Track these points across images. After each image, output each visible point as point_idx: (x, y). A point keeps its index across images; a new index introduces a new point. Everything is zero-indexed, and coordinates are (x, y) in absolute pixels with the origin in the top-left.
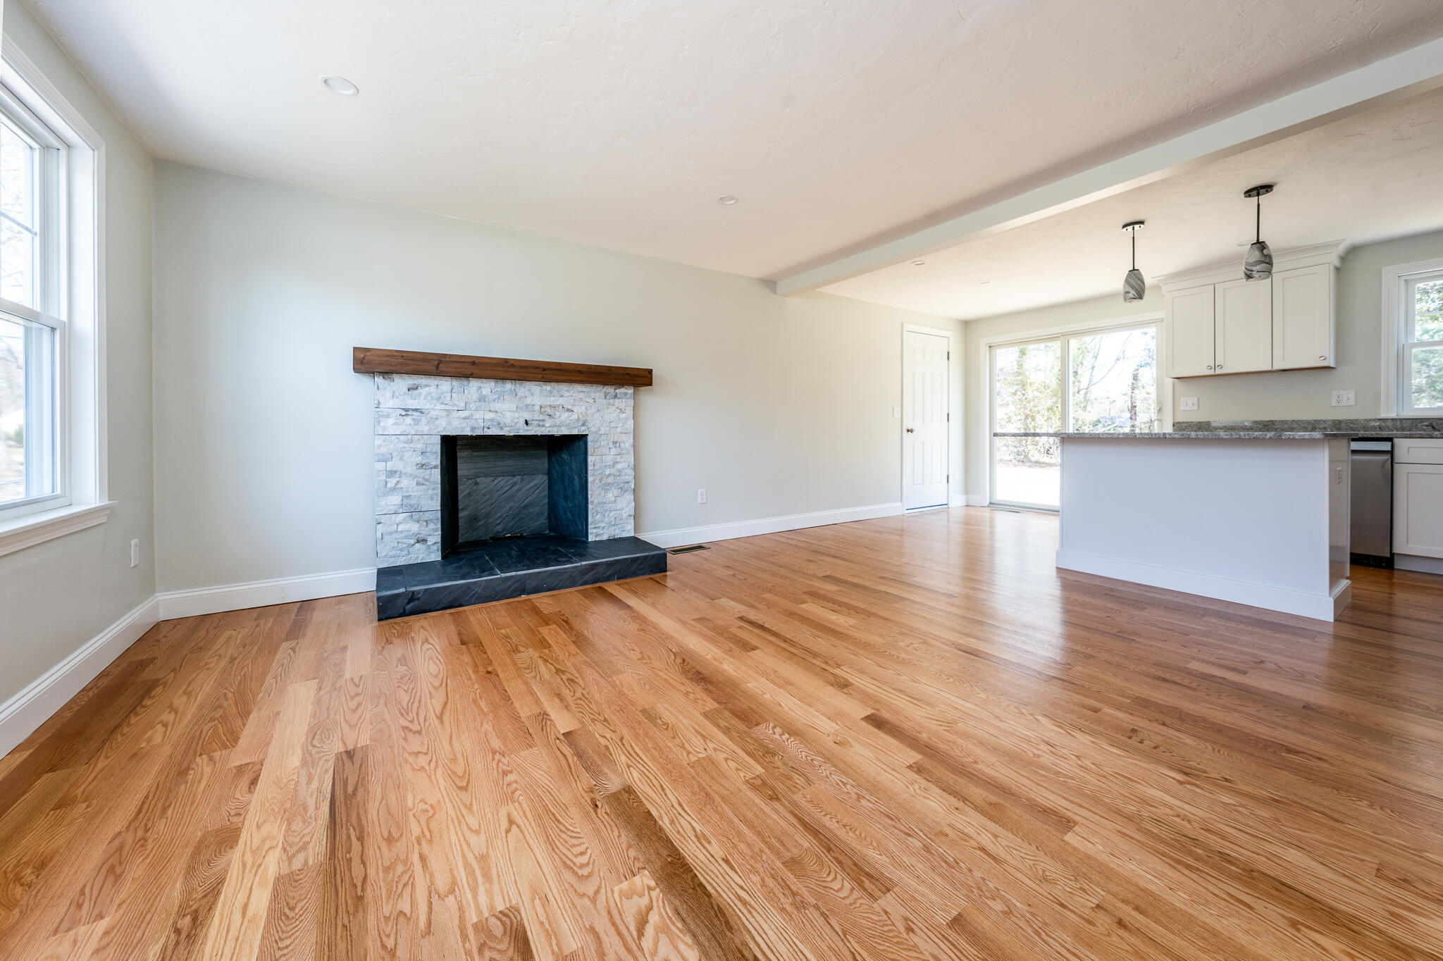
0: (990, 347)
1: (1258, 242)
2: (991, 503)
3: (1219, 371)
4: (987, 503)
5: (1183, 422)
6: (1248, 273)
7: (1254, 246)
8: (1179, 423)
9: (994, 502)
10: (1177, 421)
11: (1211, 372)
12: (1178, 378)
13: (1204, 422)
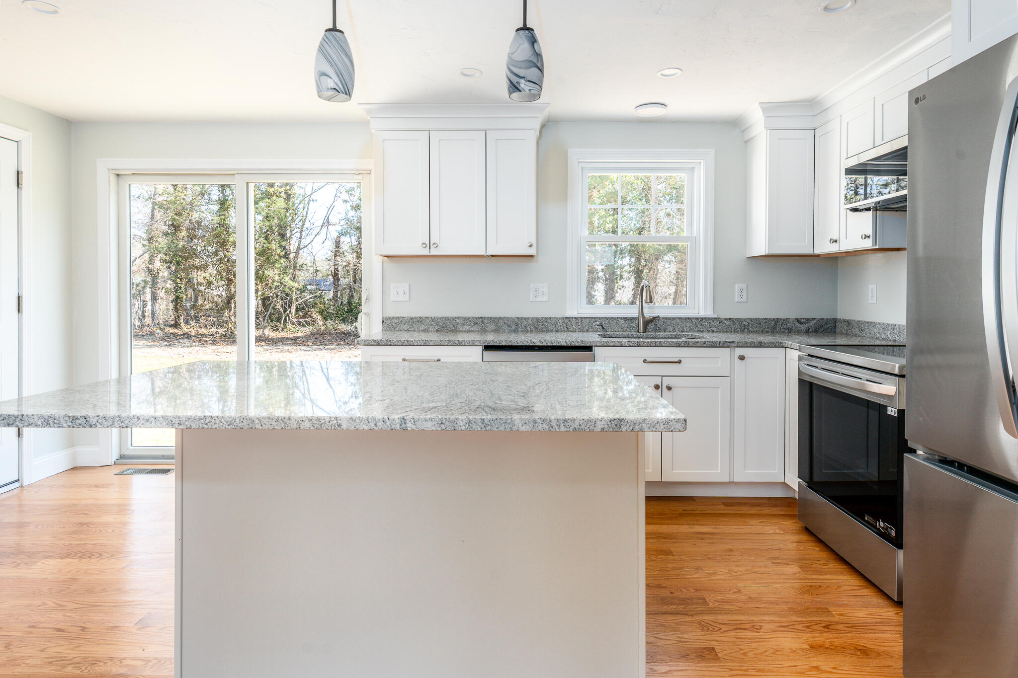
0: (118, 175)
1: (525, 28)
2: (122, 457)
3: (434, 252)
4: (115, 456)
5: (394, 318)
6: (515, 79)
7: (521, 32)
8: (389, 318)
9: (127, 453)
10: (387, 316)
11: (425, 252)
12: (388, 257)
13: (416, 318)
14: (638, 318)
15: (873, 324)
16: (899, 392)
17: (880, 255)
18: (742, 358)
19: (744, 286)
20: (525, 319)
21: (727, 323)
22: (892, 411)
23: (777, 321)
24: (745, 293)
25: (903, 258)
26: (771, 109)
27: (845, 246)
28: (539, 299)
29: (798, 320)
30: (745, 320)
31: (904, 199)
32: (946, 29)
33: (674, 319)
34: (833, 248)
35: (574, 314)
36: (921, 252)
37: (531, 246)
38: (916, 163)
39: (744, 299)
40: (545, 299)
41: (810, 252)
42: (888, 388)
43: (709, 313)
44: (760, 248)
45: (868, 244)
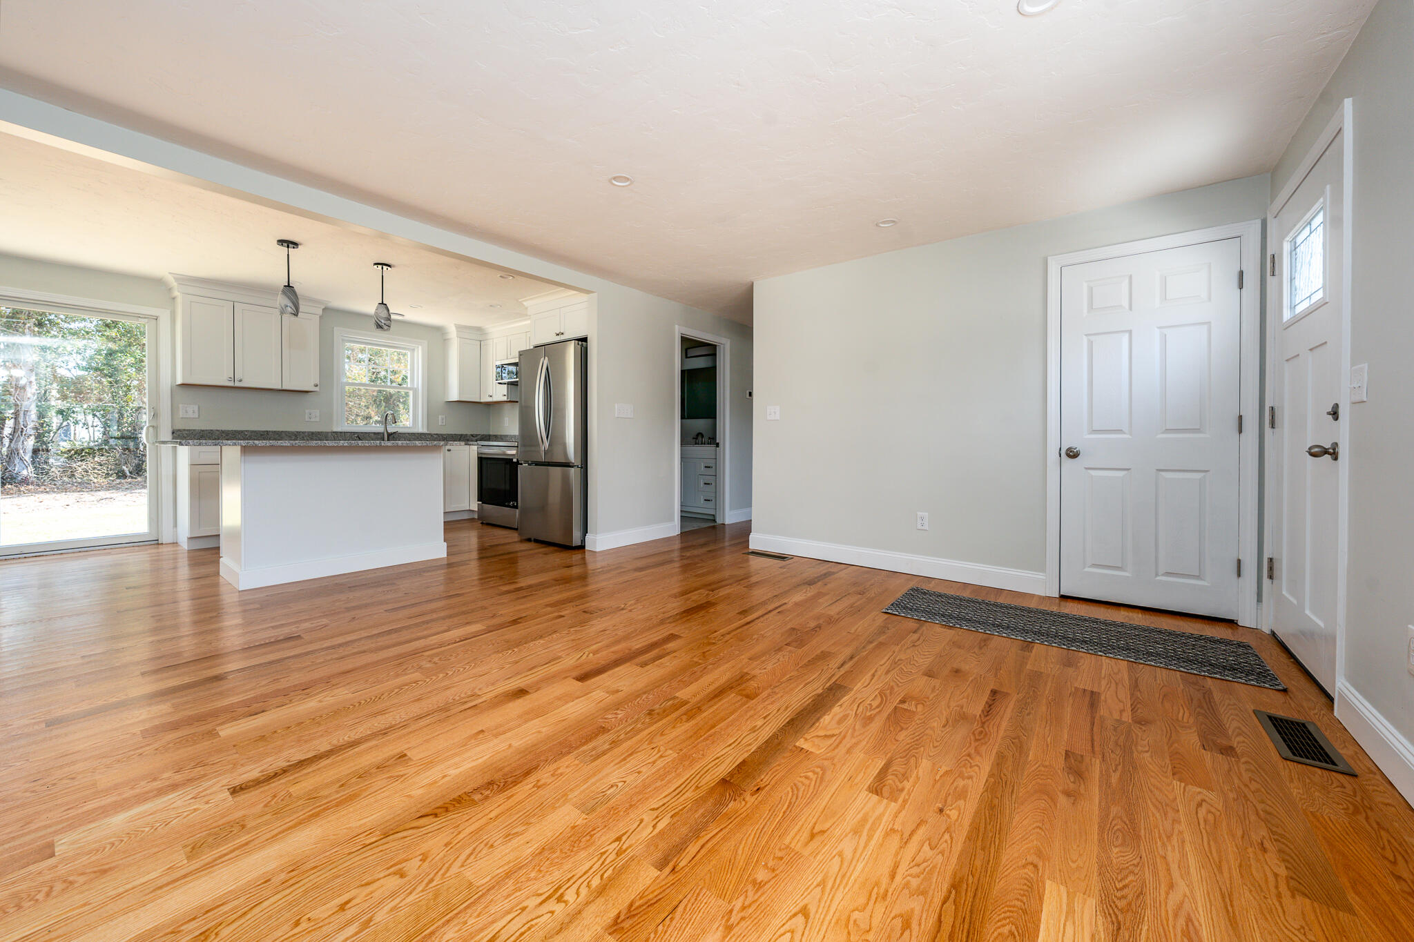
3: (237, 384)
5: (184, 430)
8: (179, 430)
10: (178, 428)
11: (231, 384)
13: (207, 430)
14: (383, 433)
15: (507, 436)
16: (517, 452)
17: (509, 404)
18: (449, 450)
19: (444, 417)
20: (303, 432)
21: (435, 436)
22: (515, 460)
23: (462, 435)
24: (444, 421)
25: (517, 406)
26: (459, 328)
27: (495, 399)
28: (312, 420)
29: (472, 435)
30: (445, 435)
31: (517, 382)
32: (529, 322)
33: (405, 433)
34: (490, 400)
35: (339, 430)
36: (523, 404)
37: (317, 386)
38: (522, 365)
39: (444, 424)
40: (318, 419)
41: (478, 400)
42: (514, 452)
43: (425, 431)
44: (454, 396)
45: (505, 399)
